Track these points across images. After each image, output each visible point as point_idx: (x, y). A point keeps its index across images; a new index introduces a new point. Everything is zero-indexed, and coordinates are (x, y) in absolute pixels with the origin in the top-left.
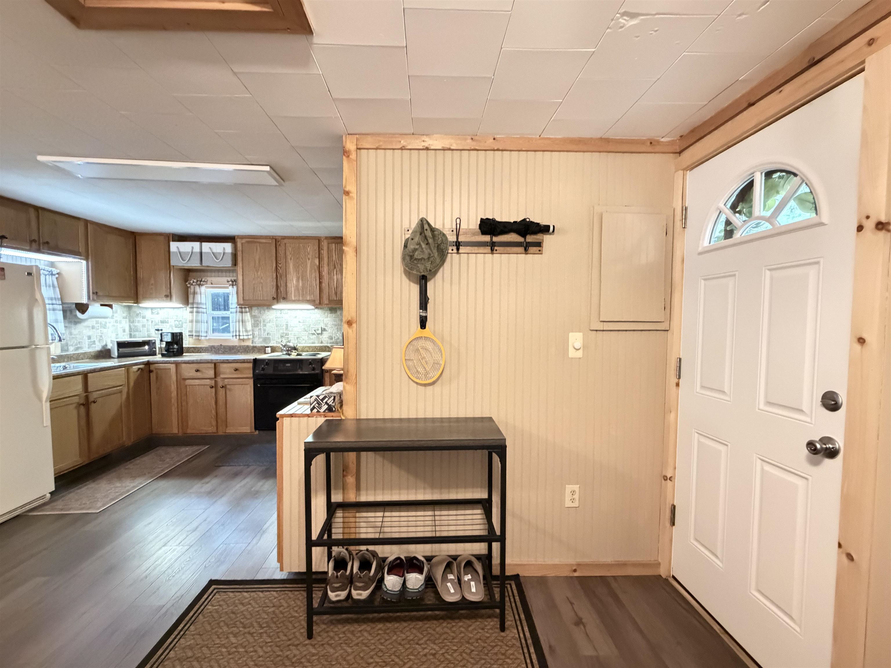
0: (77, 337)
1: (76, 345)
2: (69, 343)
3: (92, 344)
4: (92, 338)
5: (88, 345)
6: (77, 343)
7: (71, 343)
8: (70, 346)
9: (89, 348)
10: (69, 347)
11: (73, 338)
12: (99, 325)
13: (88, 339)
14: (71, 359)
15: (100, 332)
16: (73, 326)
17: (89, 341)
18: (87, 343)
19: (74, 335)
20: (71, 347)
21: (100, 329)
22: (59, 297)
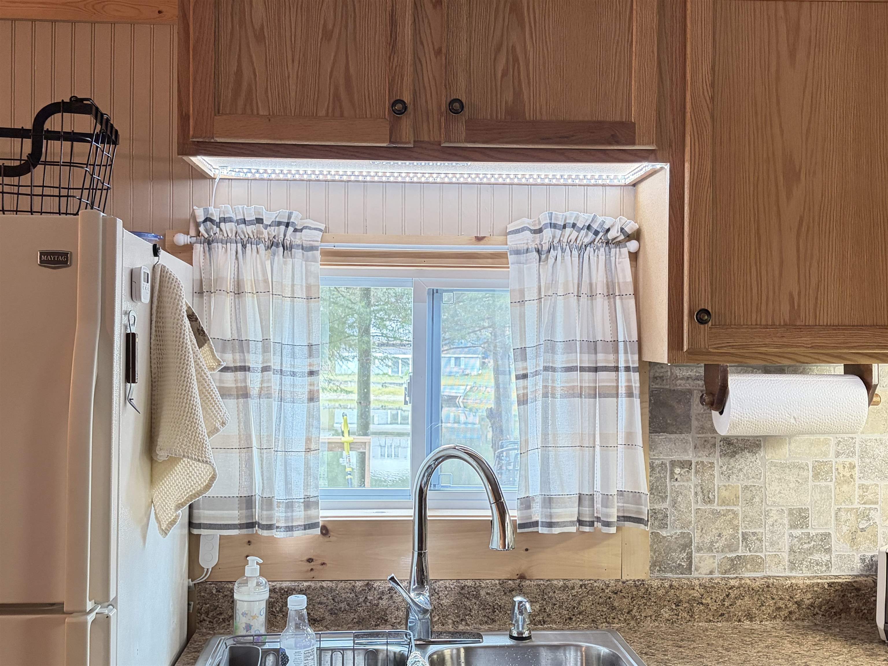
0: (735, 514)
1: (730, 547)
2: (696, 540)
3: (810, 552)
4: (812, 520)
5: (792, 550)
6: (733, 537)
7: (707, 539)
8: (699, 549)
9: (793, 566)
10: (695, 555)
11: (717, 514)
12: (855, 460)
13: (793, 526)
14: (691, 612)
15: (858, 492)
16: (717, 460)
17: (798, 532)
18: (785, 543)
19: (723, 502)
20: (706, 555)
21: (858, 482)
22: (635, 338)
